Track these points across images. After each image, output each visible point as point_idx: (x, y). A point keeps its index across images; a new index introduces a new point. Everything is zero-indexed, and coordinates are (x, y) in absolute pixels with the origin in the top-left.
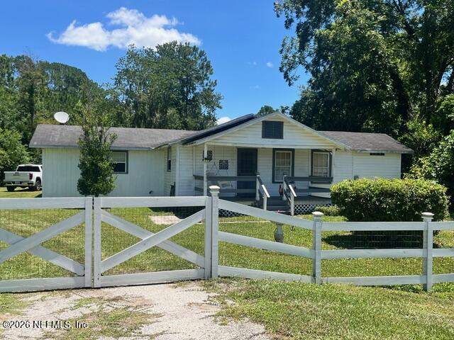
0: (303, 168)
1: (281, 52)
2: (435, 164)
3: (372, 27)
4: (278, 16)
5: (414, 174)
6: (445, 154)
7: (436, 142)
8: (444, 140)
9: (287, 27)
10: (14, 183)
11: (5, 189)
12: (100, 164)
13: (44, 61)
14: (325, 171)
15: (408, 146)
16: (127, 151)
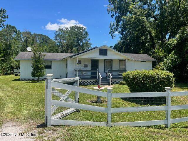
0: (115, 67)
1: (110, 27)
2: (165, 65)
3: (142, 16)
4: (109, 13)
5: (157, 69)
6: (169, 61)
7: (165, 57)
8: (169, 56)
9: (112, 18)
10: (17, 73)
11: (14, 75)
12: (39, 66)
13: (35, 33)
14: (124, 68)
15: (155, 59)
16: (52, 61)
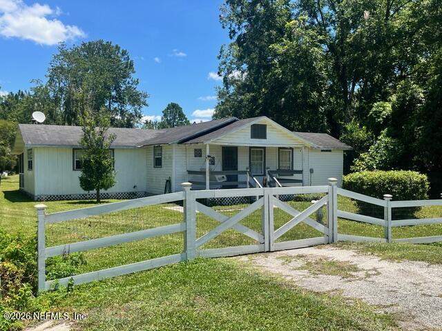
1: (219, 58)
2: (374, 158)
4: (223, 27)
8: (378, 139)
9: (231, 38)
14: (288, 165)
16: (113, 149)
